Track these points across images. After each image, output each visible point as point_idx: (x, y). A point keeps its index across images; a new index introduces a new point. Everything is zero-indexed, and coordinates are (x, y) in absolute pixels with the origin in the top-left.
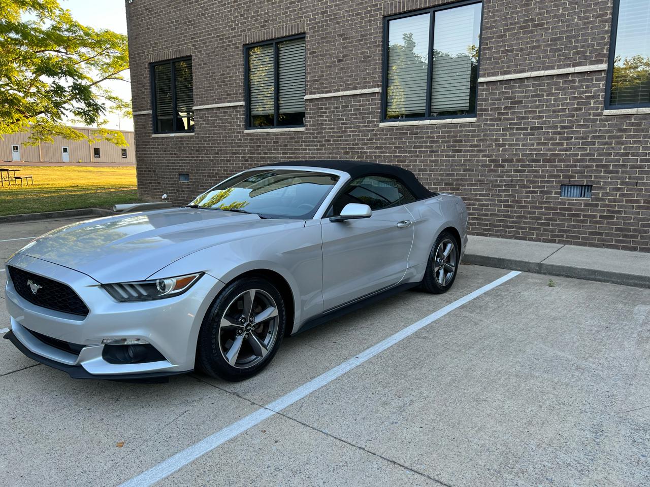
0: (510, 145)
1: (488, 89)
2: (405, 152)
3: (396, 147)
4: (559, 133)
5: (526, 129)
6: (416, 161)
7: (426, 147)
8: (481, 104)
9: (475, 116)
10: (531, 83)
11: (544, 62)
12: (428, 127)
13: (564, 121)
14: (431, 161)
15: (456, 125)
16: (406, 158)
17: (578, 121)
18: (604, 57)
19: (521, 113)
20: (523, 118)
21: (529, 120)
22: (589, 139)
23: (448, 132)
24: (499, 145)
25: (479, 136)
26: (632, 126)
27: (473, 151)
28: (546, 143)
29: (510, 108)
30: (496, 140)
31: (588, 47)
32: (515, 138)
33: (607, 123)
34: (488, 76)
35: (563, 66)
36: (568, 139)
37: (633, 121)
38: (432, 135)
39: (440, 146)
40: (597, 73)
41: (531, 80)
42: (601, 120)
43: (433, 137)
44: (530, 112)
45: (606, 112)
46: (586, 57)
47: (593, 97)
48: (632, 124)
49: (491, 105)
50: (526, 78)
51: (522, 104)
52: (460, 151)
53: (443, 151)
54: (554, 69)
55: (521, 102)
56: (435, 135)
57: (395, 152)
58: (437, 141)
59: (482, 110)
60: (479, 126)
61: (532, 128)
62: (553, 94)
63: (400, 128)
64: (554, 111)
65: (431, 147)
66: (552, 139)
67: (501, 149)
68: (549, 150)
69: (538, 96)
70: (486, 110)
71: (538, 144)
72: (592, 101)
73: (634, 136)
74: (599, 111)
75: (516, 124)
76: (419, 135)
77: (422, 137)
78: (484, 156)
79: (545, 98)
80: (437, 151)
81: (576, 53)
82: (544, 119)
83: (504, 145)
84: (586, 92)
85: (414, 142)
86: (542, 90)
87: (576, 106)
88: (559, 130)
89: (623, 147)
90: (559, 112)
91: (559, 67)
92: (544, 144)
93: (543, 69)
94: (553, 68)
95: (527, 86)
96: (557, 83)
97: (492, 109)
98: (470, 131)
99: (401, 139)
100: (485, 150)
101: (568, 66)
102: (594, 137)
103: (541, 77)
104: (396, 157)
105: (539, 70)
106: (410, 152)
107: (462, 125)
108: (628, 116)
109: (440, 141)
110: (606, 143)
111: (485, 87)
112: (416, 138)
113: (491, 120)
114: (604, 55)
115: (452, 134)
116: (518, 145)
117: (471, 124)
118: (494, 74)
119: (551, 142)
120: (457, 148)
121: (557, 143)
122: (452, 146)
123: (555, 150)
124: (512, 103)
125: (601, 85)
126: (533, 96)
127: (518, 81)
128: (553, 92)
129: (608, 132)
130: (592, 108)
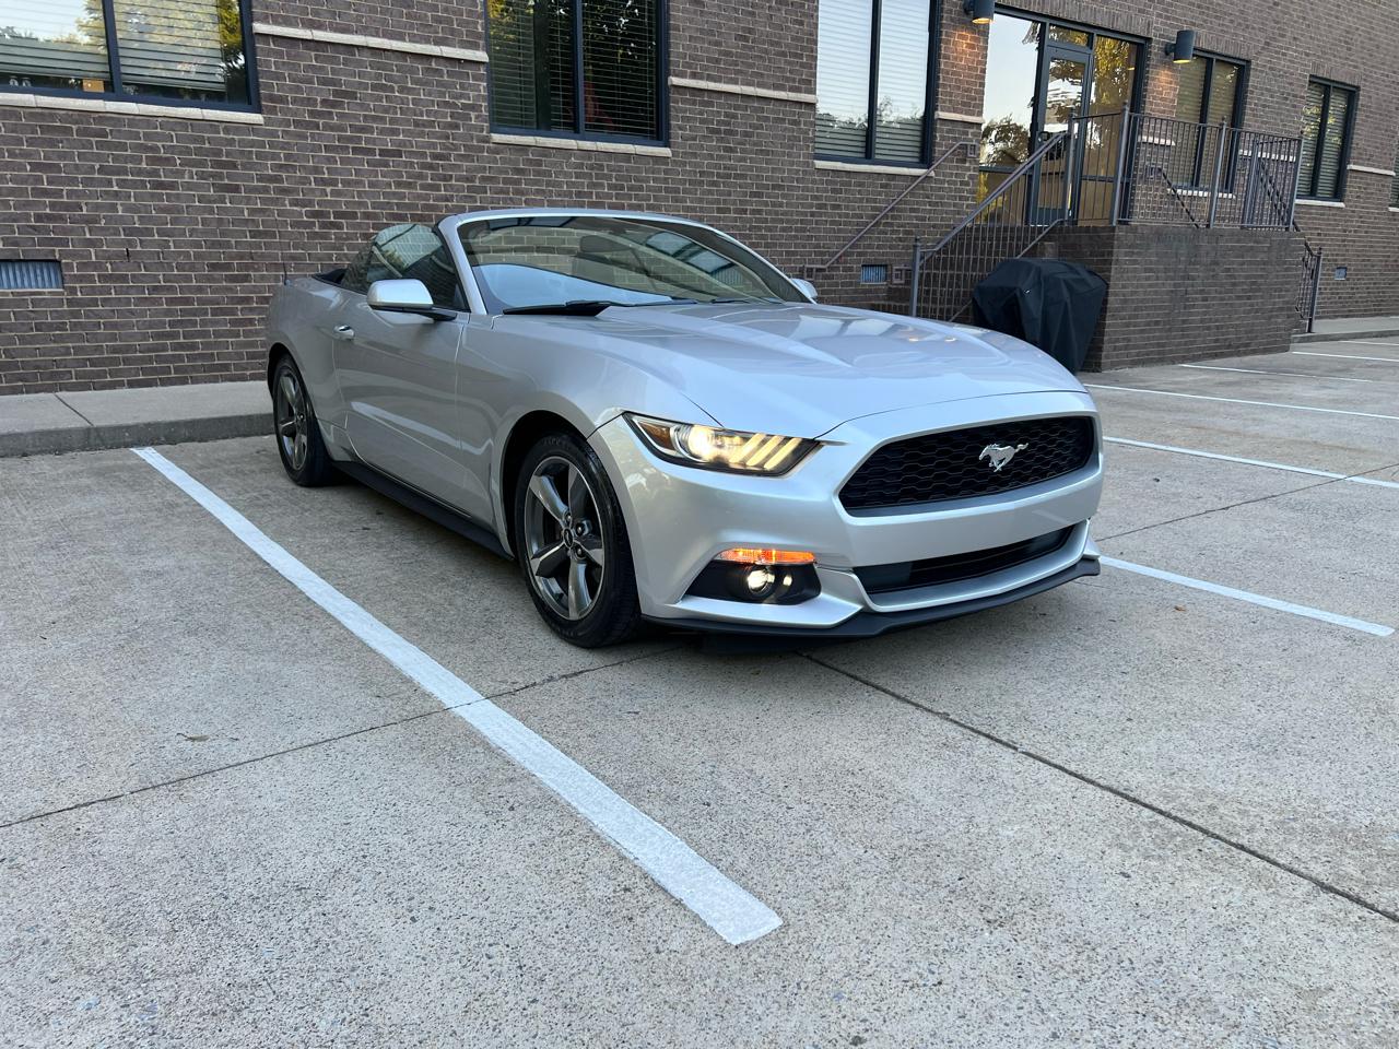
0: (346, 183)
1: (279, 54)
2: (74, 181)
3: (35, 167)
4: (431, 167)
5: (371, 152)
6: (113, 207)
7: (140, 172)
8: (268, 86)
9: (259, 110)
10: (367, 58)
11: (384, 22)
12: (134, 120)
13: (434, 145)
14: (160, 210)
15: (213, 125)
16: (78, 197)
17: (456, 148)
18: (480, 38)
19: (356, 117)
20: (363, 129)
21: (375, 135)
22: (477, 181)
23: (195, 140)
24: (324, 182)
25: (275, 156)
26: (531, 164)
27: (266, 190)
28: (410, 183)
29: (334, 104)
30: (316, 170)
31: (454, 13)
32: (352, 168)
33: (498, 156)
34: (276, 23)
35: (417, 39)
36: (447, 178)
37: (531, 157)
38: (150, 144)
39: (181, 174)
40: (474, 66)
41: (366, 52)
42: (489, 150)
43: (155, 149)
44: (375, 119)
45: (497, 137)
46: (453, 32)
47: (473, 107)
48: (530, 162)
49: (291, 89)
50: (357, 47)
51: (356, 99)
52: (236, 189)
53: (189, 186)
54: (404, 40)
55: (353, 95)
56: (160, 144)
57: (39, 180)
58: (168, 161)
59: (272, 98)
60: (273, 134)
61: (383, 153)
62: (409, 91)
63: (42, 114)
64: (417, 124)
65: (155, 173)
66: (421, 176)
67: (328, 189)
68: (419, 197)
69: (383, 88)
70: (282, 100)
71: (399, 185)
72: (473, 115)
73: (536, 182)
74: (485, 133)
75: (350, 139)
76: (109, 138)
77: (123, 147)
78: (295, 203)
79: (397, 94)
80: (172, 186)
81: (438, 20)
82: (401, 137)
83: (333, 183)
84: (461, 96)
85: (98, 157)
86: (389, 78)
87: (449, 120)
88: (429, 160)
89: (523, 199)
90: (424, 126)
91: (414, 39)
92: (409, 185)
93: (384, 36)
94: (401, 37)
95: (360, 64)
96: (413, 71)
97: (295, 101)
98: (252, 144)
99: (52, 143)
100: (295, 191)
101: (427, 41)
102: (483, 179)
103: (385, 50)
104: (45, 193)
105: (377, 36)
106: (88, 182)
107: (230, 127)
108: (524, 148)
109: (178, 162)
110: (502, 191)
111: (272, 46)
112: (100, 145)
113: (297, 123)
114: (478, 36)
115: (207, 145)
116: (359, 183)
117: (251, 127)
118: (287, 22)
119: (419, 182)
120: (226, 181)
121: (429, 185)
122: (213, 175)
123: (427, 198)
124: (336, 93)
125: (482, 88)
126: (374, 87)
127: (342, 49)
128: (410, 85)
129: (501, 171)
130: (475, 127)
